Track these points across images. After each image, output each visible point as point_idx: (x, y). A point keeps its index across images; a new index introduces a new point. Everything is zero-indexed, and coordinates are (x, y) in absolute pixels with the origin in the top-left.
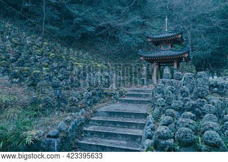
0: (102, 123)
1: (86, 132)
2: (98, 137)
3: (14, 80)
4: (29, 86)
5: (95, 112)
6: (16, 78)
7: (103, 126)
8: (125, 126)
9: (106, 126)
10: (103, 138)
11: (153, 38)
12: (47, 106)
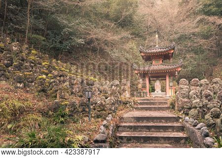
0: (135, 128)
1: (121, 138)
2: (136, 143)
3: (19, 85)
4: (39, 92)
5: (121, 118)
6: (20, 83)
7: (136, 131)
8: (161, 130)
9: (139, 131)
10: (143, 143)
11: (146, 53)
12: (75, 111)
